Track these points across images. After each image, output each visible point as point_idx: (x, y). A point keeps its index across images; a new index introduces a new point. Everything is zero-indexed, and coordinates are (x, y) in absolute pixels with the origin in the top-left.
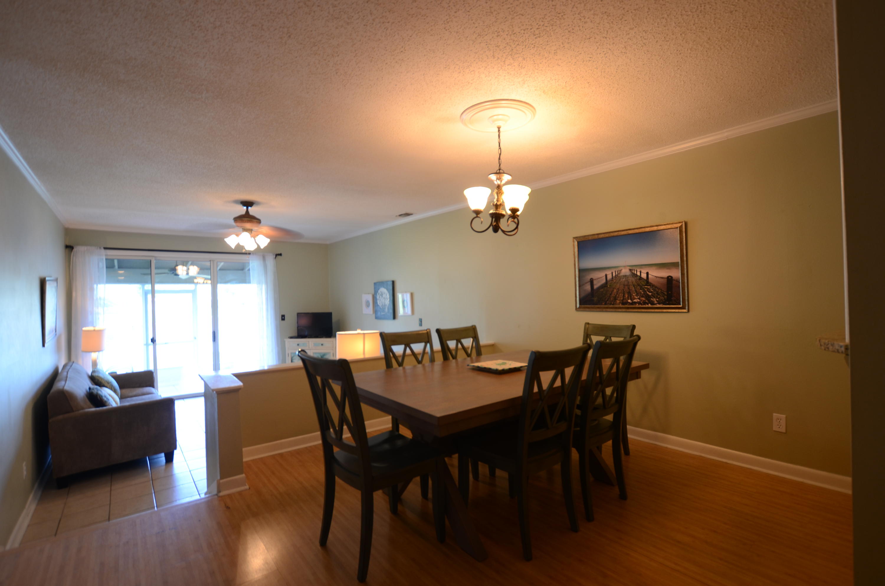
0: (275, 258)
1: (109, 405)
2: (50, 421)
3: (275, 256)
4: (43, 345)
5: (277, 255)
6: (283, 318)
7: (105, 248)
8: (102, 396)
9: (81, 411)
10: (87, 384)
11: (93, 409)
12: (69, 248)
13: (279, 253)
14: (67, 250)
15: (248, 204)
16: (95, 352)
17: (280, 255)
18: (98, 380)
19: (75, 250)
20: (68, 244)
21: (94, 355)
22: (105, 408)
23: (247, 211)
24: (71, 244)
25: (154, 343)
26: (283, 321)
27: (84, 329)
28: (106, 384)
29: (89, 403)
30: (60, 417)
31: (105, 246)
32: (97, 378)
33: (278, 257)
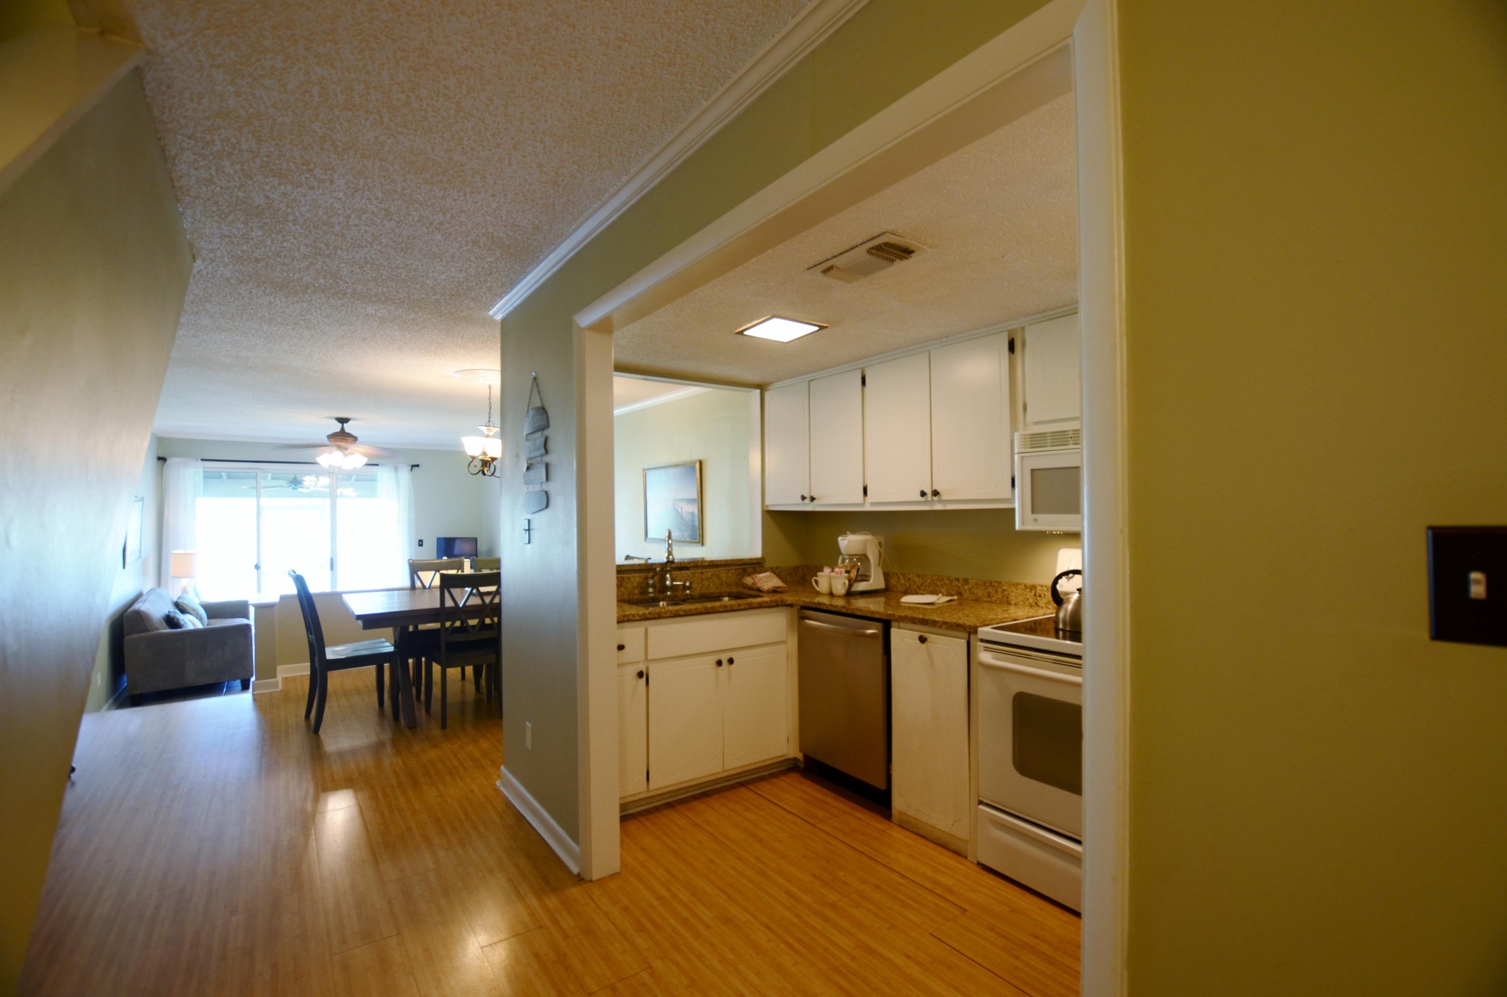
0: (411, 470)
1: (187, 627)
2: (126, 638)
3: (410, 468)
4: (124, 567)
5: (413, 466)
6: (421, 543)
7: (202, 460)
8: (179, 619)
9: (156, 632)
10: (169, 609)
11: (168, 630)
12: (162, 459)
13: (416, 464)
14: (160, 461)
15: (343, 421)
16: (185, 578)
17: (418, 466)
18: (183, 607)
19: (168, 462)
20: (161, 456)
21: (184, 582)
22: (179, 630)
23: (343, 428)
24: (165, 456)
25: (257, 570)
26: (421, 547)
27: (174, 552)
28: (191, 612)
29: (165, 625)
30: (135, 636)
31: (203, 458)
32: (182, 604)
33: (415, 469)
